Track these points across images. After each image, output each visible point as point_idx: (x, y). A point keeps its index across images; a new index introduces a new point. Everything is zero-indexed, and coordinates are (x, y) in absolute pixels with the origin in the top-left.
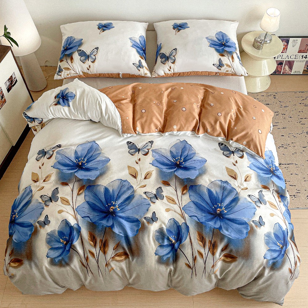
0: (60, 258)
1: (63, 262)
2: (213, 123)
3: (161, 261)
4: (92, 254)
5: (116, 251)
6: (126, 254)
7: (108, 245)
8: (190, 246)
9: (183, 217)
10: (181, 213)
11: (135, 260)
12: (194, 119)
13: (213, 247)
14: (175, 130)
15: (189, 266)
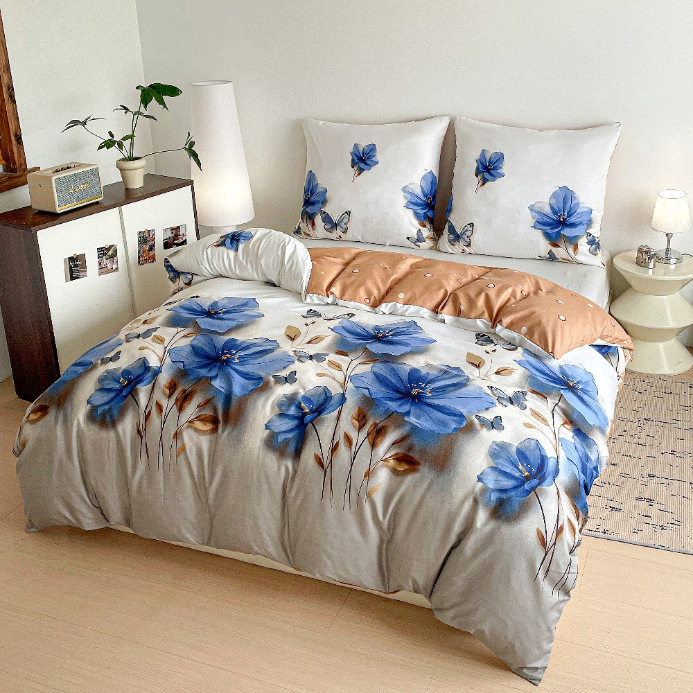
0: (107, 407)
1: (108, 419)
2: (473, 296)
3: (271, 442)
4: (160, 407)
5: (199, 411)
6: (215, 421)
7: (191, 399)
8: (333, 424)
9: (343, 386)
10: (342, 381)
11: (226, 433)
12: (440, 288)
13: (378, 434)
14: (400, 301)
15: (321, 464)
